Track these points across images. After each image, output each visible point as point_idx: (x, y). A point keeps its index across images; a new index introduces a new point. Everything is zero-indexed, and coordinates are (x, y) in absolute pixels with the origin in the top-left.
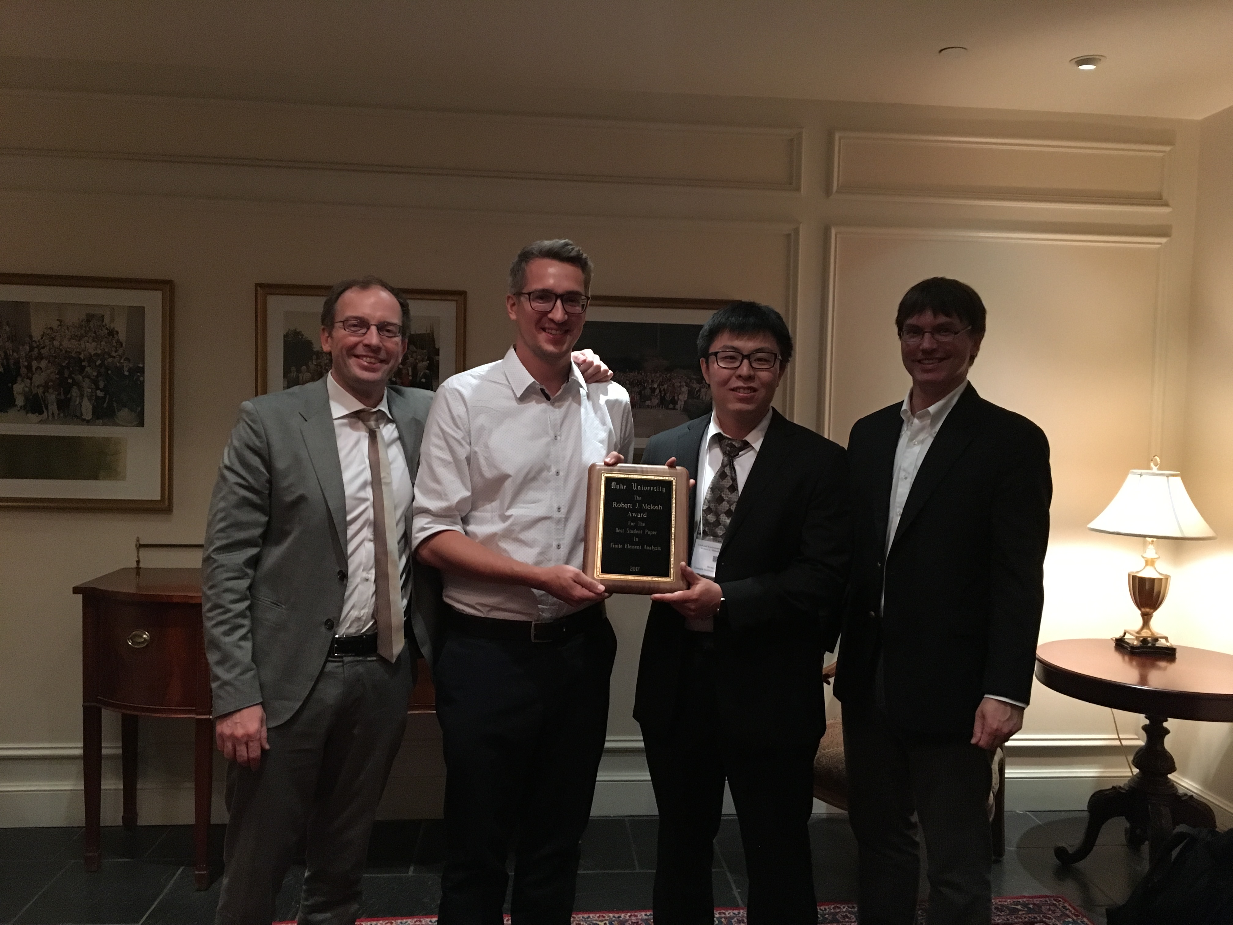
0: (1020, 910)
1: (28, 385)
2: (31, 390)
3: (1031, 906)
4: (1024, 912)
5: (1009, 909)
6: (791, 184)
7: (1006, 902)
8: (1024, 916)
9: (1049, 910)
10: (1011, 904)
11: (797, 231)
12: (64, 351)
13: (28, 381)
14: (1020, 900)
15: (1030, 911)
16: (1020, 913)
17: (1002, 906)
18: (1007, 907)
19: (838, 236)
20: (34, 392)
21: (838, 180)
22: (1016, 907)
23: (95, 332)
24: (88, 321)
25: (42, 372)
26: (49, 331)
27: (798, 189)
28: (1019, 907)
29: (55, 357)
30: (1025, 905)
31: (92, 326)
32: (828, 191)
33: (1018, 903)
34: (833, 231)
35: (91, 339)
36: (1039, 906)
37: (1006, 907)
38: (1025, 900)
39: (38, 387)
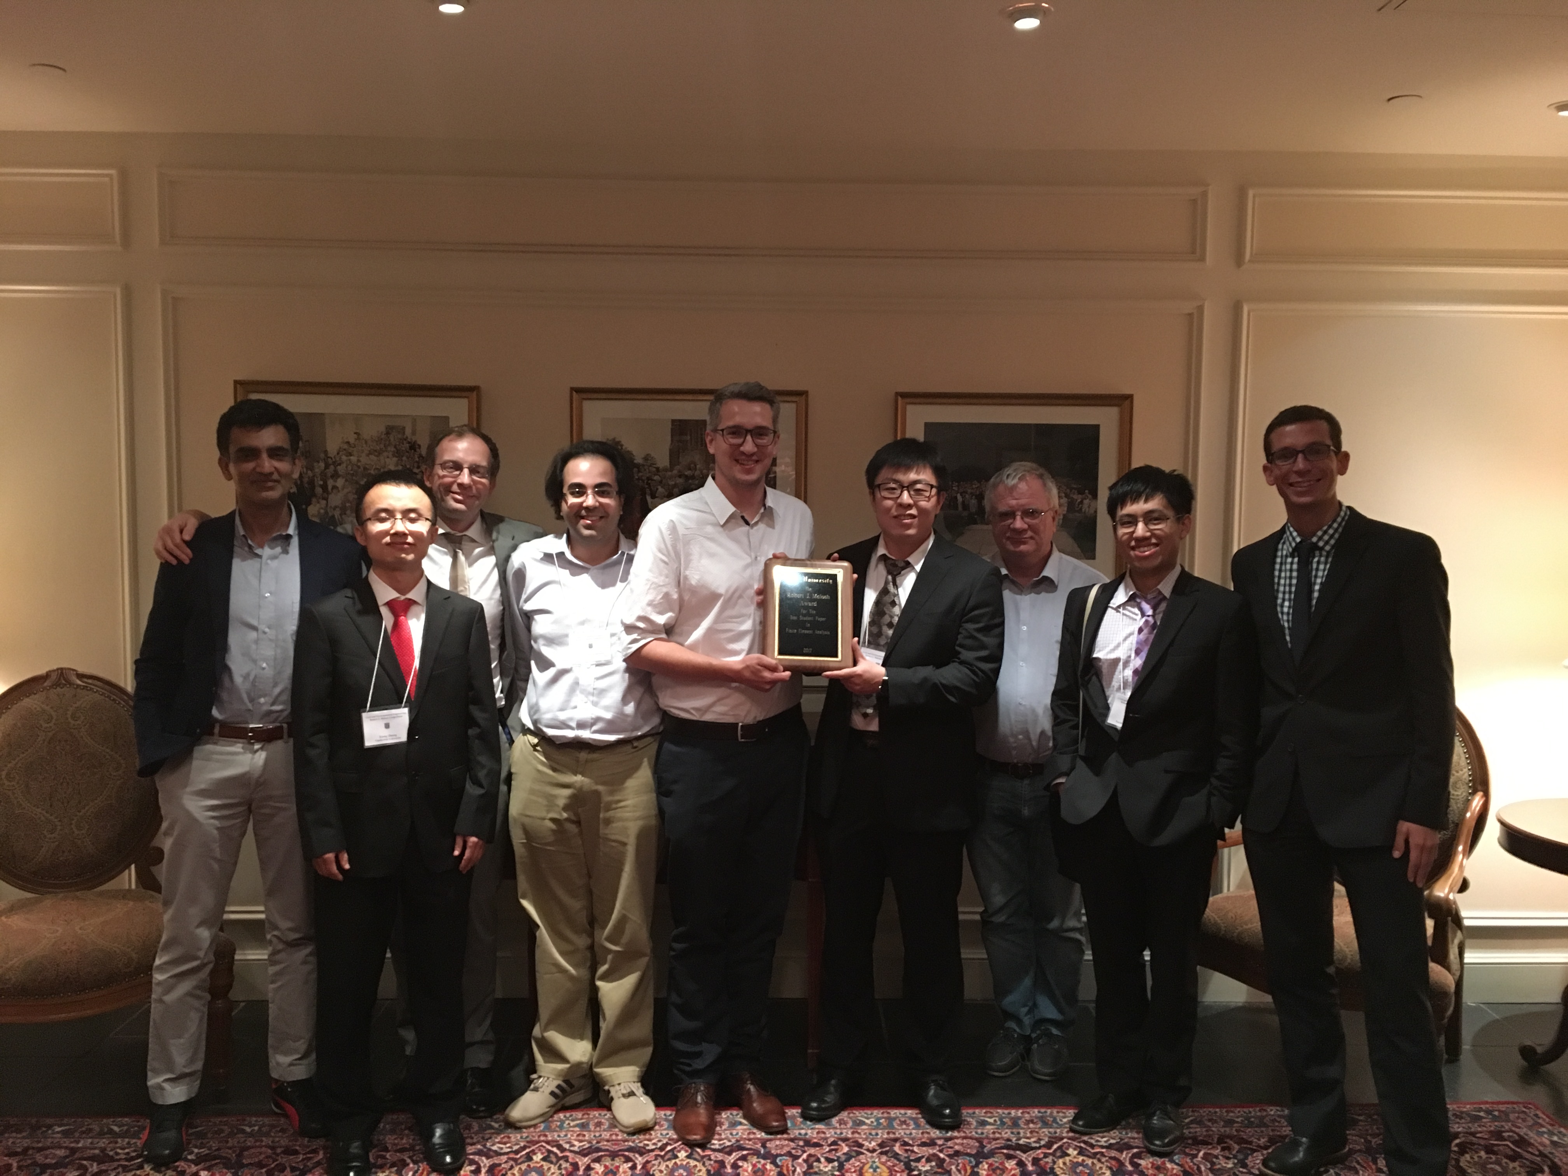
0: (1485, 1118)
1: (323, 506)
2: (326, 513)
3: (1496, 1113)
4: (1488, 1120)
5: (1469, 1116)
6: (1194, 253)
7: (1465, 1107)
8: (1489, 1124)
9: (1518, 1118)
10: (1472, 1111)
11: (1200, 309)
12: (362, 468)
13: (324, 502)
14: (1482, 1106)
15: (1495, 1119)
16: (1484, 1120)
17: (1462, 1112)
18: (1469, 1115)
19: (1251, 314)
20: (330, 514)
21: (1252, 246)
22: (1478, 1114)
23: (395, 447)
24: (388, 433)
25: (339, 491)
26: (346, 446)
27: (1202, 259)
28: (1482, 1114)
29: (353, 475)
30: (1489, 1112)
31: (392, 439)
32: (1239, 260)
33: (1481, 1110)
34: (1245, 309)
35: (390, 454)
36: (1506, 1114)
37: (1467, 1114)
38: (1488, 1106)
39: (335, 508)
